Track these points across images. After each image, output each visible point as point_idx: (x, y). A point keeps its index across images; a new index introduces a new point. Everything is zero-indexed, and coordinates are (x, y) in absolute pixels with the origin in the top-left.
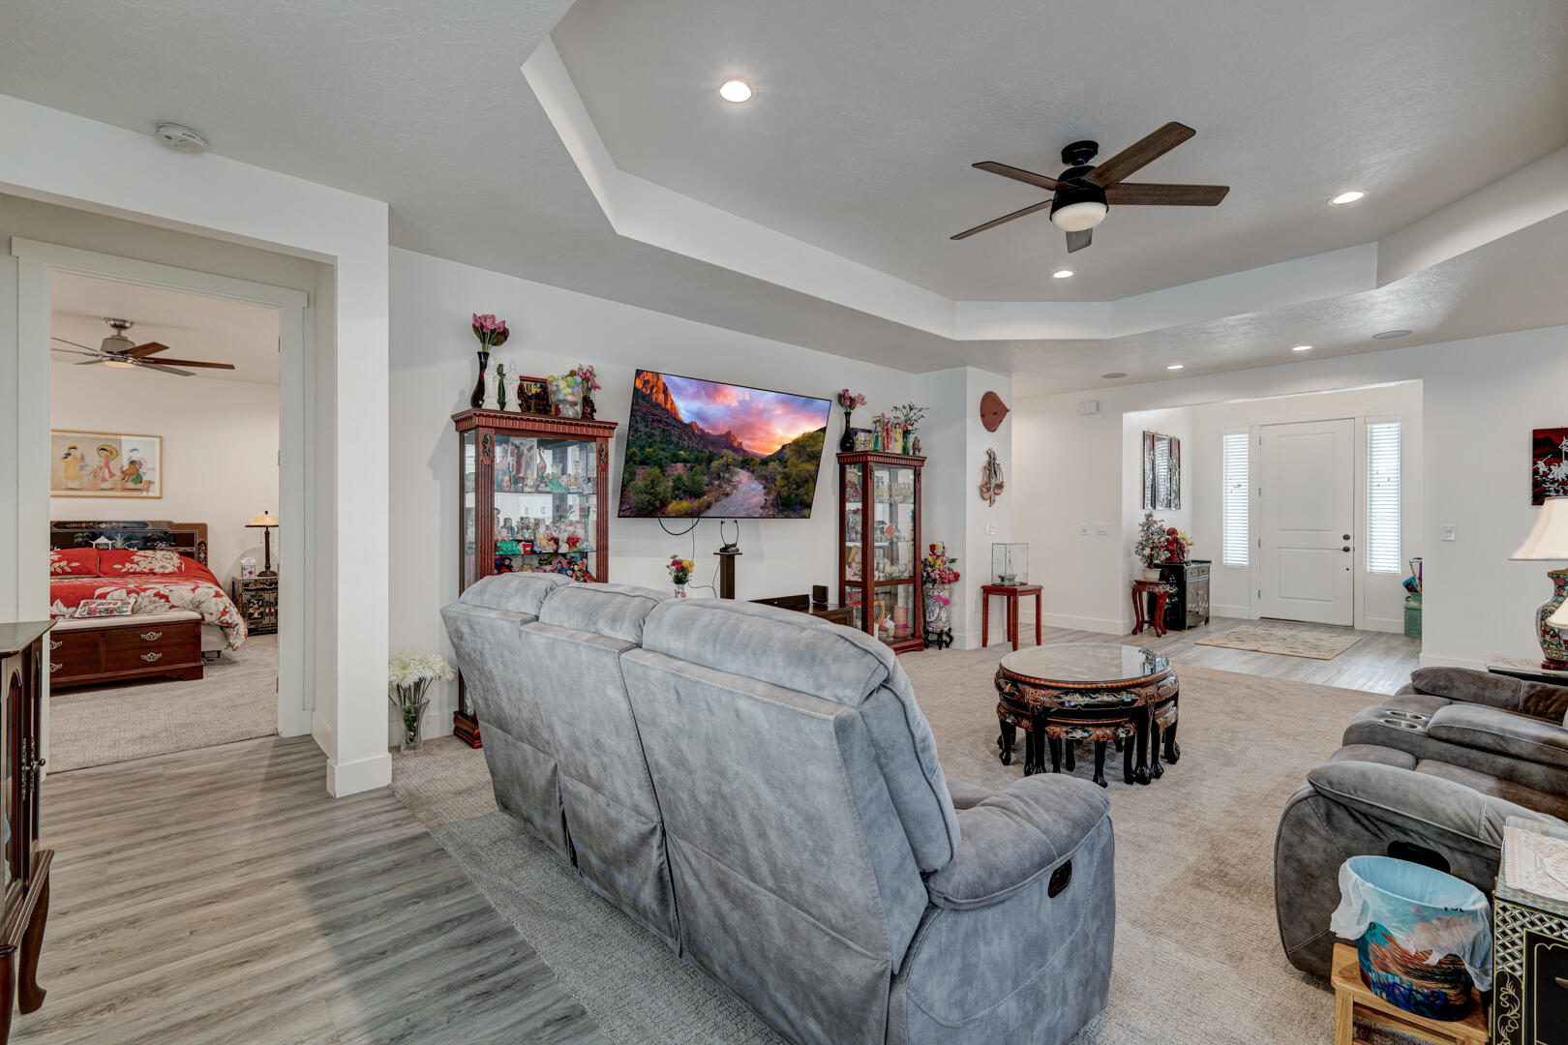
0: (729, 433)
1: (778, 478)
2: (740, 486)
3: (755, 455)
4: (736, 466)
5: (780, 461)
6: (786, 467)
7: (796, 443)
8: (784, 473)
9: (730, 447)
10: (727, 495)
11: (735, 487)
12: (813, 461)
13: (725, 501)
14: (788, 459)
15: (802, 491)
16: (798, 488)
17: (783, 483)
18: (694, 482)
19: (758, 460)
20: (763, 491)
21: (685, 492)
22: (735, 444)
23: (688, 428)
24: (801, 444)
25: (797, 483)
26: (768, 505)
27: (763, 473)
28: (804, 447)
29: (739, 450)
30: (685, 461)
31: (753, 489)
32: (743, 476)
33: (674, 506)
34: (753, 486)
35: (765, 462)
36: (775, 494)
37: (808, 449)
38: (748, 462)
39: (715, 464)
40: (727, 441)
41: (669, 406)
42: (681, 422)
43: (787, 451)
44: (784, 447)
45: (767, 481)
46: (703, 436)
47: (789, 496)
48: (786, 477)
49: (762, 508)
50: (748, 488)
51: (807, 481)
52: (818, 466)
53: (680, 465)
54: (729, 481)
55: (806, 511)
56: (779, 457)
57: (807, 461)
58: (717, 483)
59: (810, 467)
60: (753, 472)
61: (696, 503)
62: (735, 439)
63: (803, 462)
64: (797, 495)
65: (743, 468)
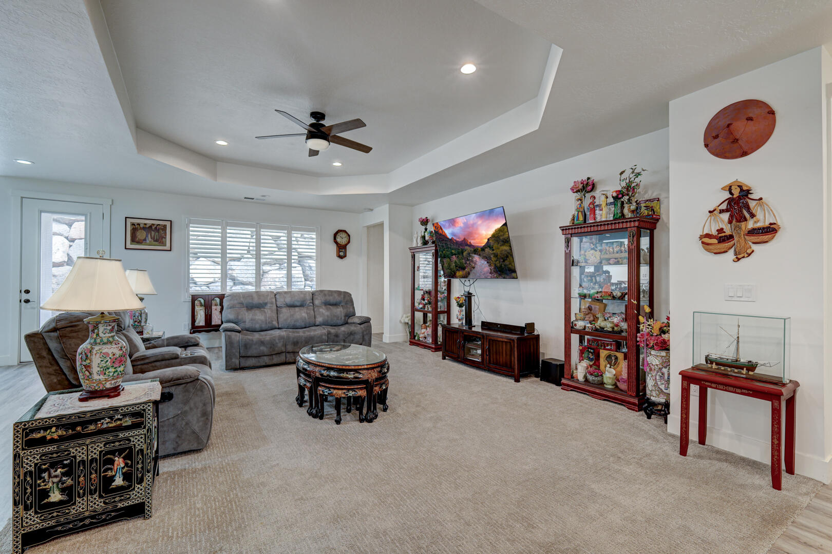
0: (464, 239)
1: (492, 256)
2: (477, 263)
3: (478, 247)
4: (472, 254)
5: (489, 247)
6: (493, 250)
7: (493, 236)
8: (494, 254)
9: (467, 245)
10: (474, 268)
11: (475, 264)
12: (506, 244)
13: (474, 271)
14: (493, 246)
15: (507, 262)
16: (504, 261)
17: (495, 259)
18: (460, 263)
19: (480, 249)
20: (487, 265)
21: (459, 267)
22: (469, 243)
23: (451, 240)
24: (496, 236)
25: (502, 258)
26: (492, 272)
27: (484, 255)
28: (498, 237)
29: (470, 245)
30: (455, 254)
31: (483, 264)
32: (476, 258)
33: (458, 274)
34: (482, 262)
35: (483, 249)
36: (494, 265)
37: (501, 238)
38: (476, 251)
39: (465, 254)
40: (465, 243)
41: (444, 234)
42: (448, 239)
43: (490, 241)
44: (488, 239)
45: (487, 258)
46: (457, 242)
47: (501, 266)
48: (496, 256)
49: (490, 273)
50: (481, 264)
51: (507, 257)
52: (510, 246)
53: (454, 256)
54: (472, 261)
55: (514, 275)
56: (488, 245)
57: (503, 245)
58: (468, 262)
59: (506, 248)
60: (480, 255)
61: (464, 272)
62: (468, 241)
63: (501, 246)
64: (505, 265)
65: (475, 254)
